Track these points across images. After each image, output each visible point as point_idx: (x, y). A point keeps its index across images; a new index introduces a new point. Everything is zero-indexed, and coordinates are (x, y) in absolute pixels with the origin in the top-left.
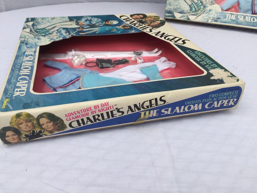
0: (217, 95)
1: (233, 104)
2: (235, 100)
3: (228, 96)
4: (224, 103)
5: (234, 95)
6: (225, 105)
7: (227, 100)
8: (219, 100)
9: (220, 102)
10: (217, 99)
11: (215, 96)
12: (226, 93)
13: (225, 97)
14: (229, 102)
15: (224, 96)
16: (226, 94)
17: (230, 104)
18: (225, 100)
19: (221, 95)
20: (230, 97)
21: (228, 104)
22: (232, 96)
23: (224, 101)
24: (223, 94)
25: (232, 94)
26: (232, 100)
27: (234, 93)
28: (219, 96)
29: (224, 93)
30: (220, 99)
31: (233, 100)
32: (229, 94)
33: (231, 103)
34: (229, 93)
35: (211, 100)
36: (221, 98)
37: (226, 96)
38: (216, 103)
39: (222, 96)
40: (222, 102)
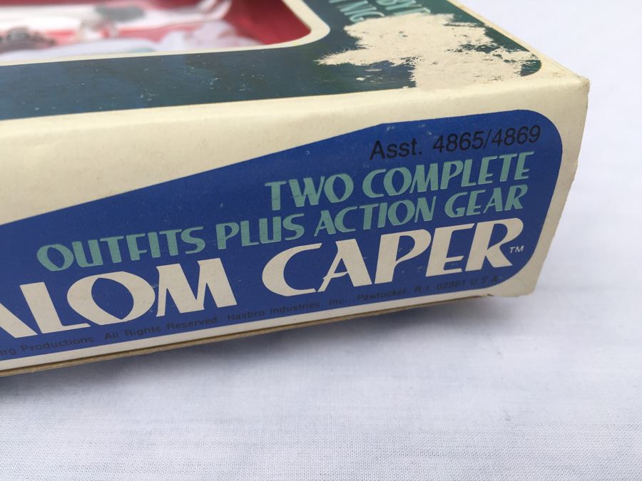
0: (339, 187)
1: (499, 261)
2: (515, 227)
3: (443, 196)
4: (427, 253)
5: (497, 193)
6: (435, 268)
7: (444, 235)
8: (367, 225)
9: (389, 243)
10: (354, 220)
11: (323, 197)
12: (420, 169)
13: (422, 202)
14: (461, 244)
15: (414, 196)
16: (424, 177)
17: (474, 264)
18: (431, 226)
19: (378, 184)
20: (462, 202)
21: (462, 264)
22: (482, 200)
23: (421, 238)
24: (398, 182)
25: (482, 181)
26: (484, 230)
27: (495, 167)
28: (358, 196)
29: (405, 171)
30: (381, 224)
31: (499, 232)
32: (455, 183)
33: (482, 252)
34: (447, 165)
35: (300, 231)
36: (388, 213)
37: (428, 194)
38: (349, 251)
39: (390, 200)
40: (406, 245)
